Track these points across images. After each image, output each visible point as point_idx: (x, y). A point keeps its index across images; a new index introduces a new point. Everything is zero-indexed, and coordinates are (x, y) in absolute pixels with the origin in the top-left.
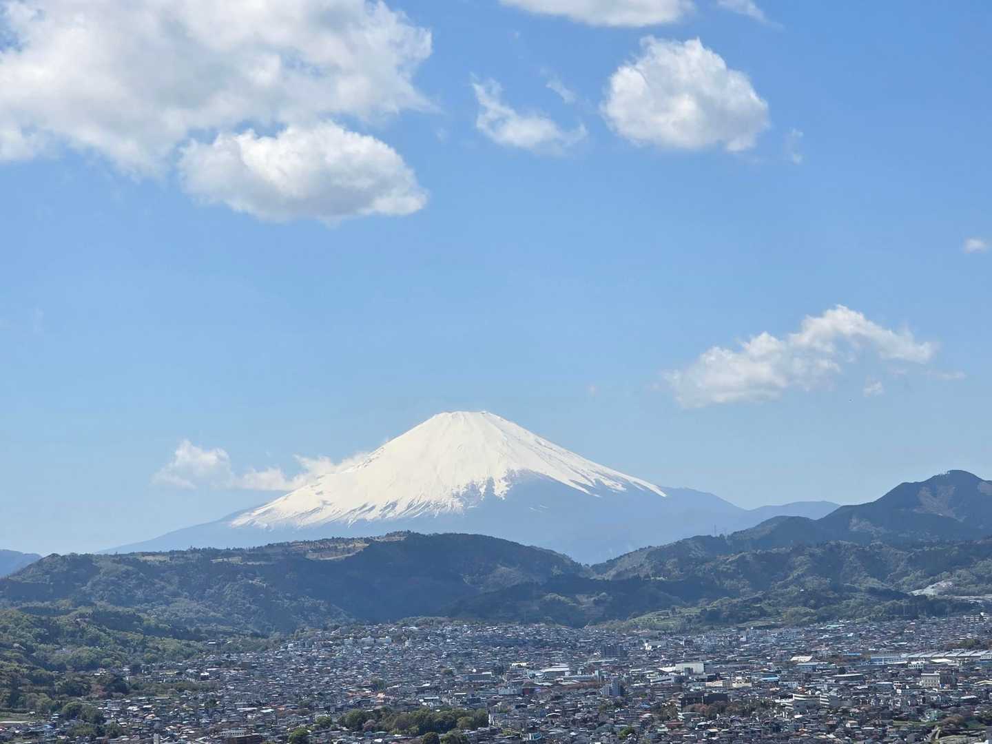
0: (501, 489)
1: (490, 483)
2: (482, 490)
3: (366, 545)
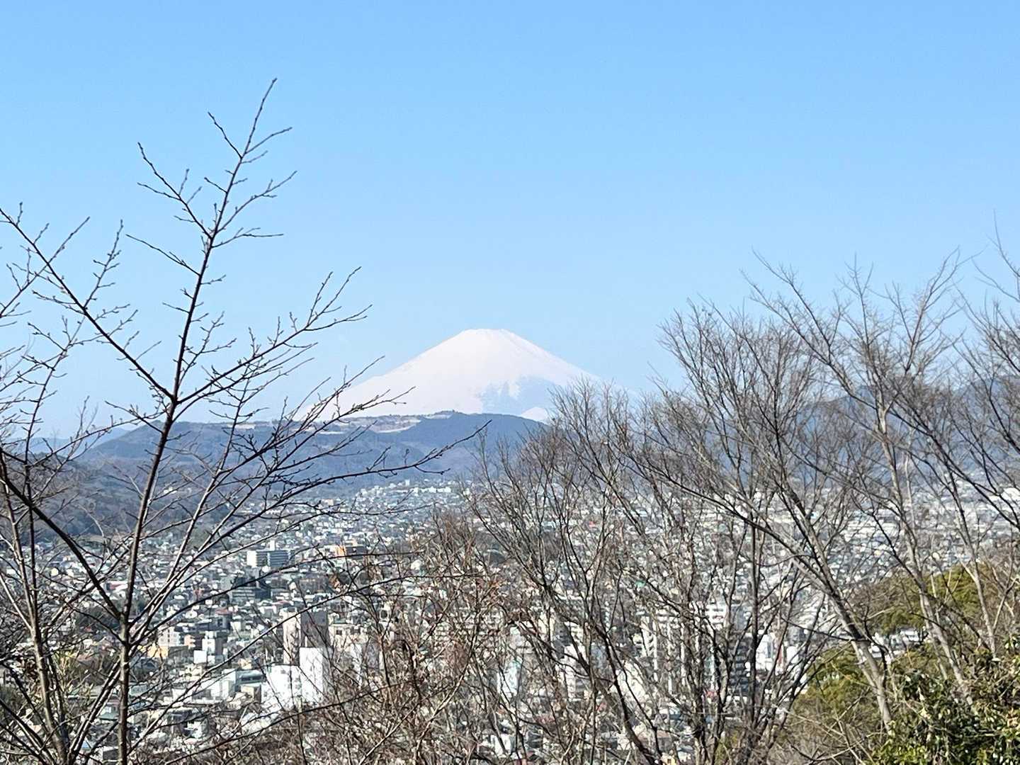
0: (514, 392)
1: (506, 387)
2: (499, 392)
3: (419, 421)
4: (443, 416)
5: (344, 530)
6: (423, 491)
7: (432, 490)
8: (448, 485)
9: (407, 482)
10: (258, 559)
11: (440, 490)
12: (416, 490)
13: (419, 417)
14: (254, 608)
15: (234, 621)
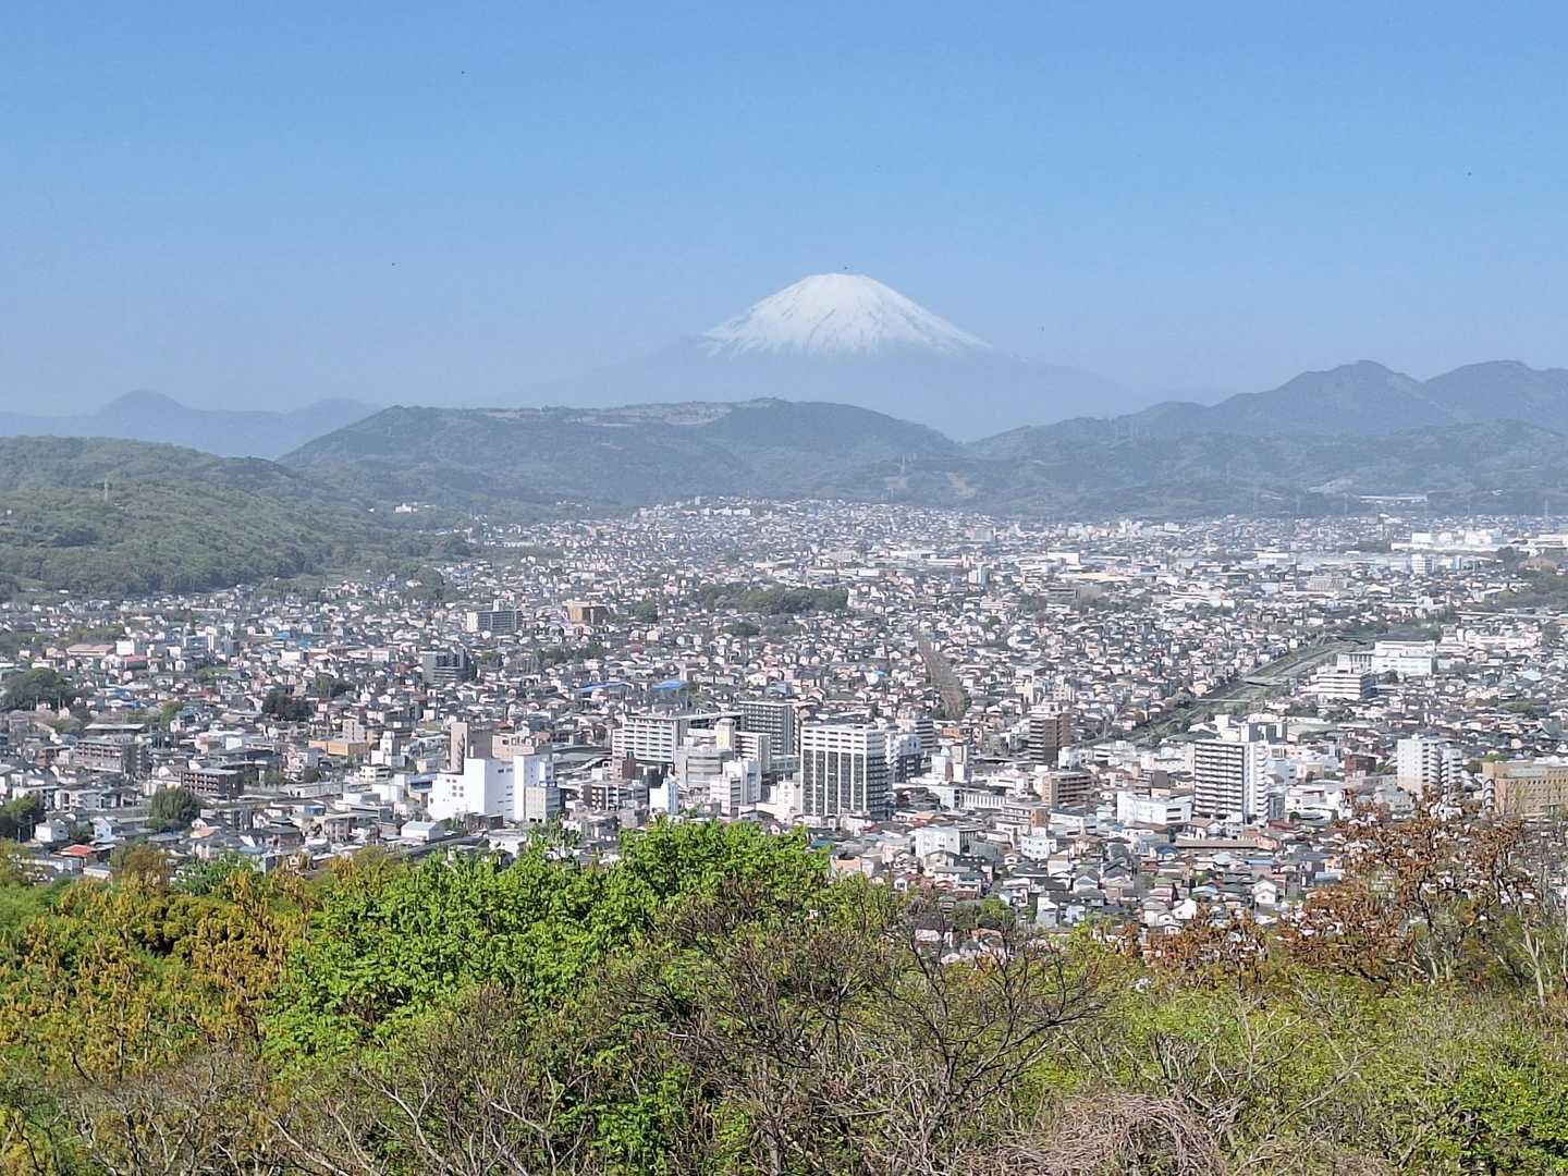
3: (729, 411)
4: (760, 405)
5: (598, 574)
6: (716, 512)
7: (727, 511)
8: (747, 506)
9: (697, 501)
10: (480, 622)
11: (736, 512)
12: (707, 511)
13: (730, 405)
14: (453, 694)
15: (427, 708)
